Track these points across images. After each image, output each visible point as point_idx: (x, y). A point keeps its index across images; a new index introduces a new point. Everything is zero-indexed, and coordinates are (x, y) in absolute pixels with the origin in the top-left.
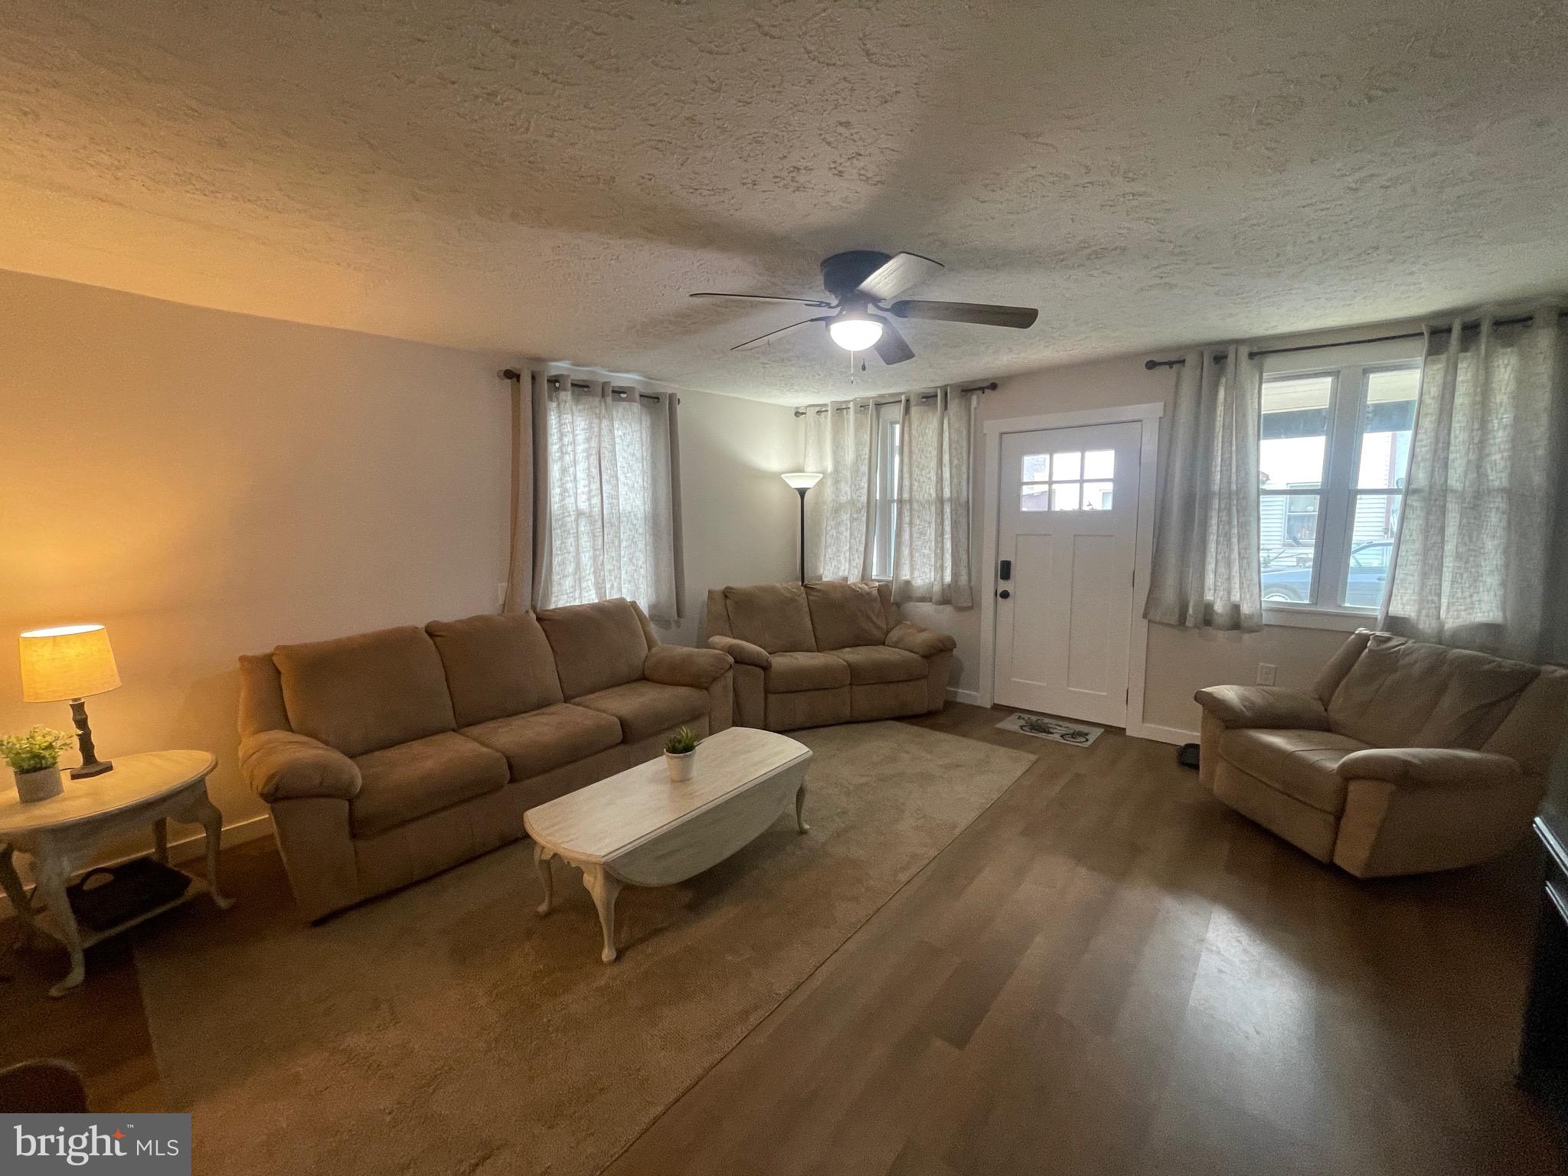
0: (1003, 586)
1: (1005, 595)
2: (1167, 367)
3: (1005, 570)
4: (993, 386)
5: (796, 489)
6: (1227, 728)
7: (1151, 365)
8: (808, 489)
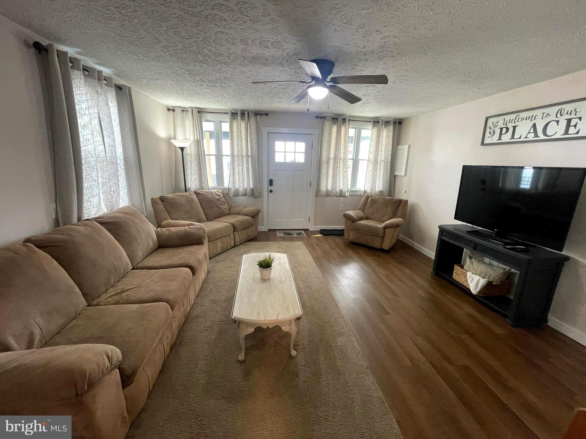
0: (270, 188)
1: (271, 191)
2: (320, 118)
3: (271, 183)
4: (267, 114)
5: (179, 147)
6: (353, 222)
7: (317, 117)
8: (185, 147)
